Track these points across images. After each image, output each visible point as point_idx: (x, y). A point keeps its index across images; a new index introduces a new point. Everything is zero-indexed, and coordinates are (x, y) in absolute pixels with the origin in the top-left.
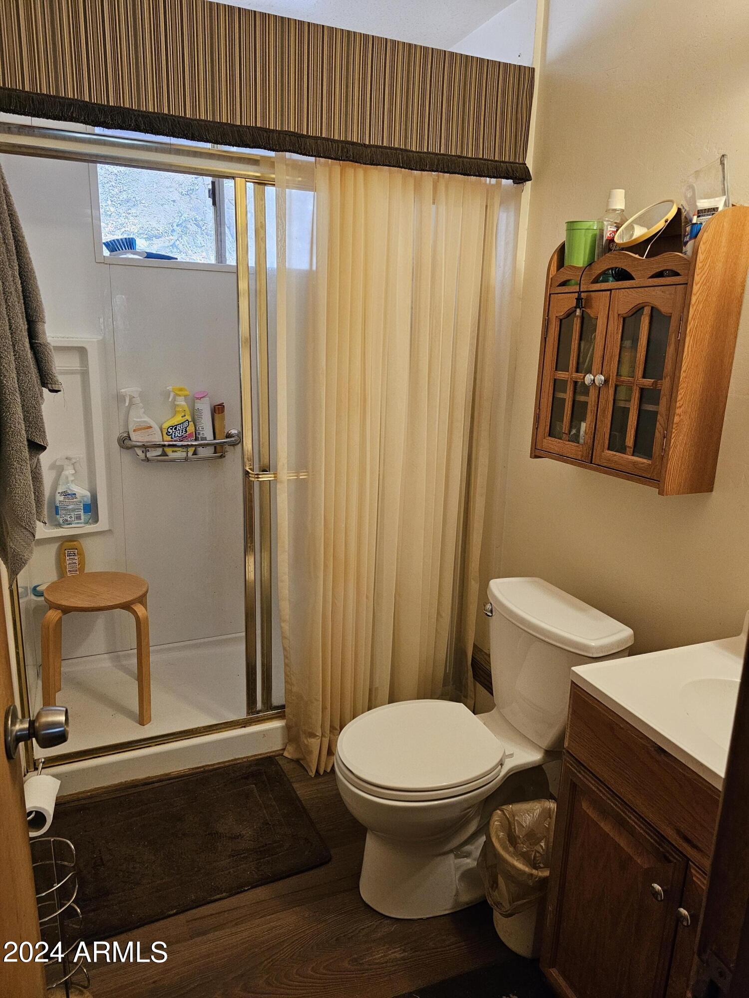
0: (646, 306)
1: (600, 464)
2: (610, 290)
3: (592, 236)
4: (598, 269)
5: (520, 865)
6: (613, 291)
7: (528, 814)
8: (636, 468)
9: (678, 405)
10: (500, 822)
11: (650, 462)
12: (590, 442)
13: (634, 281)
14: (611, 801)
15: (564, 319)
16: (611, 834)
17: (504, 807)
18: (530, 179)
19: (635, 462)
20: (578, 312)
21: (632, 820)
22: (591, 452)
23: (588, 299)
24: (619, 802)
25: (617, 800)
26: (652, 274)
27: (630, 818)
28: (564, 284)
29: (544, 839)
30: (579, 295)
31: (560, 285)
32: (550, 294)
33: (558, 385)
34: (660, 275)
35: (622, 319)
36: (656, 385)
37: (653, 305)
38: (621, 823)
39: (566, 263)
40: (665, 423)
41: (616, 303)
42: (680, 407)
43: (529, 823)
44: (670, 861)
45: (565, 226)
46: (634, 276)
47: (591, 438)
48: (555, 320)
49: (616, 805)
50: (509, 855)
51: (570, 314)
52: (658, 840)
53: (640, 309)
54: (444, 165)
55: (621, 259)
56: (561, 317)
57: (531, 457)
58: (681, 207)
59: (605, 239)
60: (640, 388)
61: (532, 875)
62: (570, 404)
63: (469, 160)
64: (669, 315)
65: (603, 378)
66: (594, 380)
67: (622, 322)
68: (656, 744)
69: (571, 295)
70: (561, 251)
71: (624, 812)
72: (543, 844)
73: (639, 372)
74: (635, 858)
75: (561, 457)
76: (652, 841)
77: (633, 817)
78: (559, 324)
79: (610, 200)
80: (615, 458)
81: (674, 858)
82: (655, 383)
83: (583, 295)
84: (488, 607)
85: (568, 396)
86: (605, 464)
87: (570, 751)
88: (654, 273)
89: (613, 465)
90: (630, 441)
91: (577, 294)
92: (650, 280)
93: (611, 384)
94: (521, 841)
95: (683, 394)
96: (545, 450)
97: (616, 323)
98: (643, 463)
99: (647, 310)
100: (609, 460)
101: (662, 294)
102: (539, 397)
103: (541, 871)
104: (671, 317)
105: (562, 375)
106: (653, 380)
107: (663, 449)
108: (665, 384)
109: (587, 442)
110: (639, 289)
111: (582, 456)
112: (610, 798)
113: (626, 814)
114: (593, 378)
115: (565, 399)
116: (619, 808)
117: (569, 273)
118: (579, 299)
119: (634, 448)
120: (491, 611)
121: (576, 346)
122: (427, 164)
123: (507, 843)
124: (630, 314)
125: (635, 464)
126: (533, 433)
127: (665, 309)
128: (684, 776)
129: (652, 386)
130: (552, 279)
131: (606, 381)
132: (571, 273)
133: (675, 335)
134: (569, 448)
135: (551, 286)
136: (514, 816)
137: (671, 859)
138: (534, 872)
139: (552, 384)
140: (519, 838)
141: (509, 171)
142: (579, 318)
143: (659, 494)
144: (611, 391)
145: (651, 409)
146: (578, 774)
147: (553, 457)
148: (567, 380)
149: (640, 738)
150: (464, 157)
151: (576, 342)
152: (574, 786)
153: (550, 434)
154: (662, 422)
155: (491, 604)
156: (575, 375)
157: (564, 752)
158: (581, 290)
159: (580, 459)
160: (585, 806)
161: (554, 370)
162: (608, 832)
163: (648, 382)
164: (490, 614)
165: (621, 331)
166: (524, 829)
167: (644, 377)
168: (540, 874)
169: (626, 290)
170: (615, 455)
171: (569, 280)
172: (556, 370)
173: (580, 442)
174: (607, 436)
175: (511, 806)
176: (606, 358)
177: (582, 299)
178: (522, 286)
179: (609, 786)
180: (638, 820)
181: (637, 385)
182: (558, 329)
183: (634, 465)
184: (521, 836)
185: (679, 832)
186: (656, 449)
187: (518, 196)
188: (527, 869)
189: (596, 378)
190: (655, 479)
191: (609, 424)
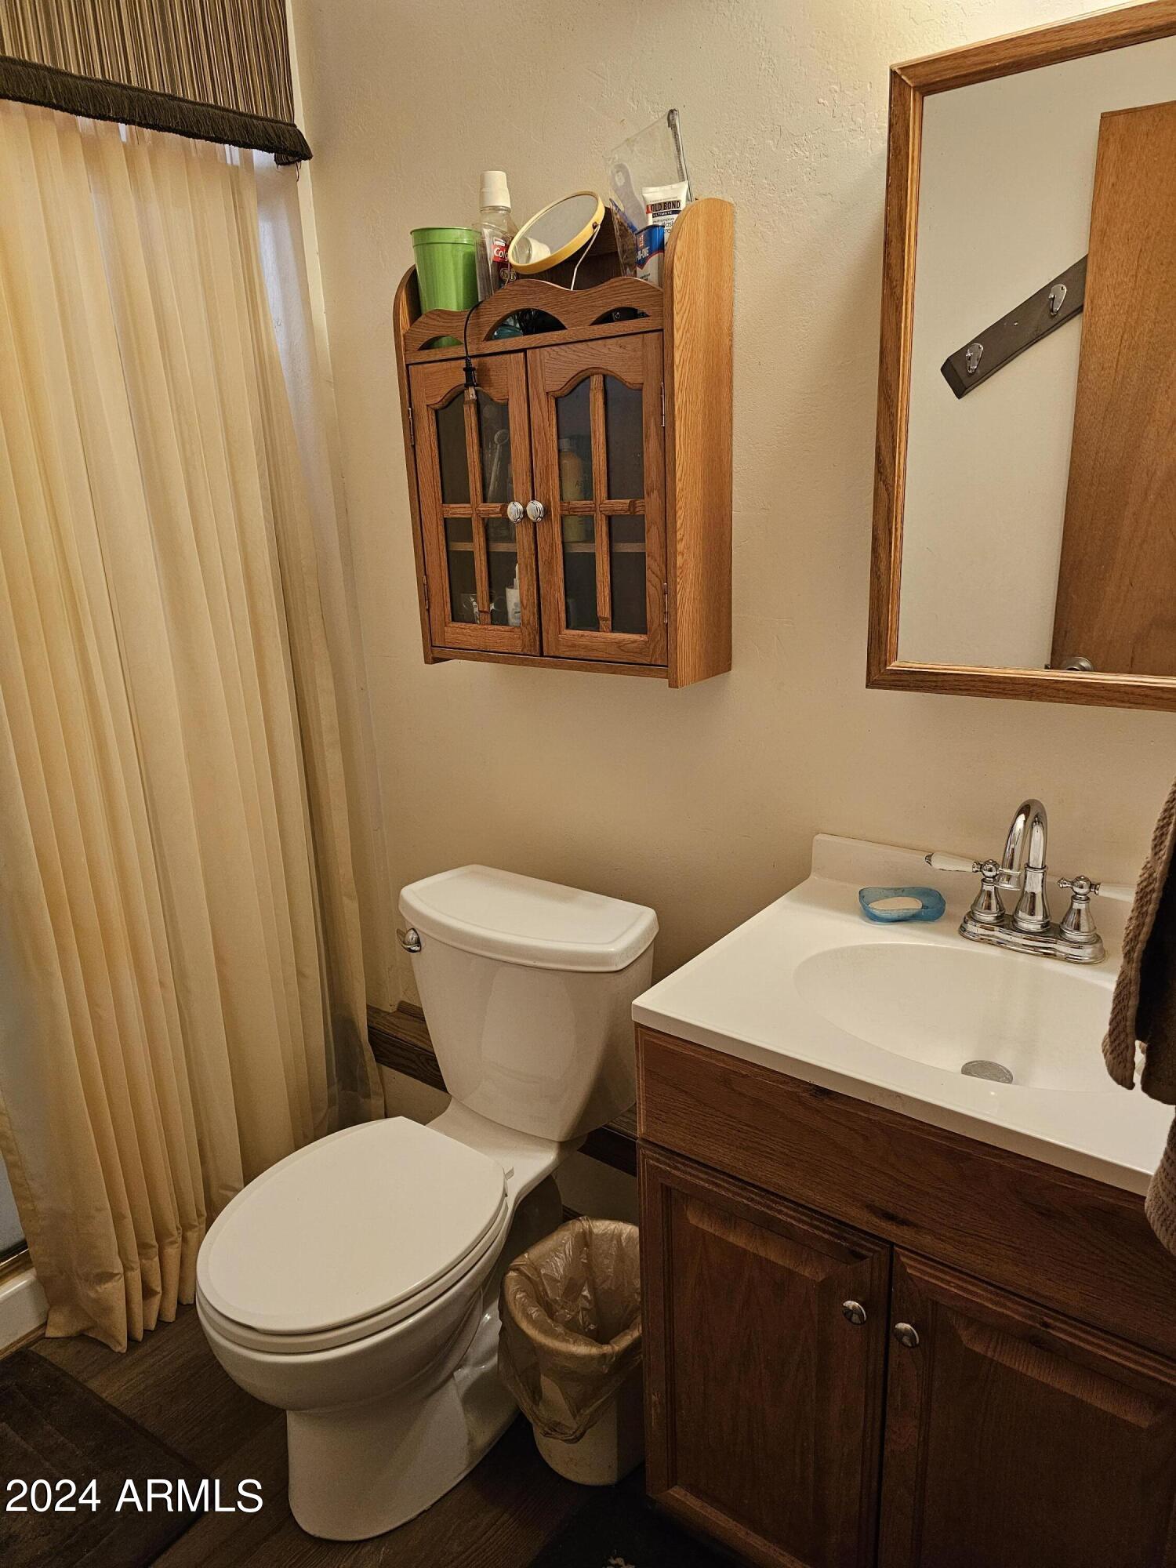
0: (593, 375)
1: (558, 655)
2: (524, 350)
3: (464, 255)
4: (492, 313)
5: (582, 1349)
6: (529, 353)
7: (557, 1256)
8: (623, 650)
9: (679, 537)
10: (524, 1291)
11: (644, 638)
12: (534, 620)
13: (564, 331)
14: (742, 1197)
15: (443, 408)
16: (750, 1248)
17: (517, 1262)
18: (308, 156)
19: (620, 642)
20: (471, 393)
21: (785, 1215)
22: (537, 638)
23: (484, 371)
24: (756, 1194)
25: (752, 1192)
26: (595, 317)
27: (780, 1212)
28: (429, 345)
29: (586, 1285)
30: (468, 364)
31: (422, 348)
32: (407, 366)
33: (455, 529)
34: (606, 318)
35: (553, 401)
36: (634, 510)
37: (605, 372)
38: (766, 1225)
39: (426, 307)
40: (661, 570)
41: (539, 371)
42: (682, 540)
43: (564, 1270)
44: (862, 1257)
45: (410, 240)
46: (564, 323)
47: (534, 614)
48: (426, 414)
49: (752, 1200)
50: (560, 1341)
51: (455, 398)
52: (836, 1232)
53: (586, 378)
54: (143, 112)
55: (535, 292)
56: (437, 406)
57: (426, 663)
58: (610, 205)
59: (490, 263)
60: (606, 516)
61: (604, 1355)
62: (484, 558)
63: (191, 106)
64: (638, 387)
65: (540, 506)
66: (525, 512)
67: (554, 405)
68: (811, 1085)
69: (453, 363)
70: (412, 283)
71: (768, 1207)
72: (586, 1293)
73: (600, 489)
74: (799, 1270)
75: (483, 654)
76: (826, 1236)
77: (785, 1210)
78: (434, 418)
79: (484, 190)
80: (584, 641)
81: (870, 1250)
82: (632, 505)
83: (474, 362)
84: (410, 937)
85: (477, 546)
86: (567, 654)
87: (651, 1139)
88: (600, 315)
89: (583, 654)
90: (604, 609)
91: (464, 361)
92: (595, 327)
93: (555, 515)
94: (559, 1305)
95: (682, 517)
96: (450, 645)
97: (545, 409)
98: (634, 642)
99: (596, 381)
100: (574, 646)
101: (621, 350)
102: (421, 552)
103: (615, 1343)
104: (641, 390)
105: (459, 510)
106: (628, 501)
107: (665, 613)
108: (651, 505)
109: (529, 621)
110: (576, 345)
111: (524, 646)
112: (740, 1192)
113: (771, 1209)
114: (520, 507)
115: (473, 552)
116: (759, 1203)
117: (436, 323)
118: (468, 370)
119: (612, 619)
120: (418, 943)
121: (476, 456)
122: (108, 105)
123: (549, 1321)
124: (566, 392)
125: (619, 645)
126: (422, 620)
127: (631, 377)
128: (870, 1120)
129: (629, 510)
130: (404, 336)
131: (547, 511)
132: (442, 324)
133: (655, 419)
134: (495, 636)
135: (406, 350)
136: (537, 1270)
137: (864, 1252)
138: (607, 1349)
139: (441, 528)
140: (556, 1301)
141: (270, 135)
142: (472, 406)
143: (670, 686)
144: (557, 528)
145: (629, 551)
146: (673, 1171)
147: (470, 656)
148: (470, 519)
149: (781, 1084)
150: (179, 98)
151: (476, 448)
152: (667, 1191)
153: (455, 618)
154: (656, 569)
155: (414, 929)
156: (483, 507)
157: (638, 1144)
158: (470, 354)
159: (520, 651)
160: (693, 1219)
161: (441, 502)
162: (744, 1246)
163: (621, 504)
164: (417, 948)
165: (555, 421)
166: (559, 1284)
167: (609, 498)
168: (617, 1348)
169: (554, 348)
170: (582, 636)
171: (438, 338)
172: (444, 502)
173: (510, 624)
174: (562, 607)
175: (526, 1255)
176: (537, 472)
177: (474, 369)
178: (330, 361)
179: (734, 1174)
180: (794, 1211)
181: (601, 511)
182: (433, 428)
183: (619, 647)
184: (558, 1298)
185: (871, 1208)
186: (653, 613)
187: (289, 190)
188: (594, 1351)
189: (528, 508)
190: (659, 664)
191: (562, 585)
